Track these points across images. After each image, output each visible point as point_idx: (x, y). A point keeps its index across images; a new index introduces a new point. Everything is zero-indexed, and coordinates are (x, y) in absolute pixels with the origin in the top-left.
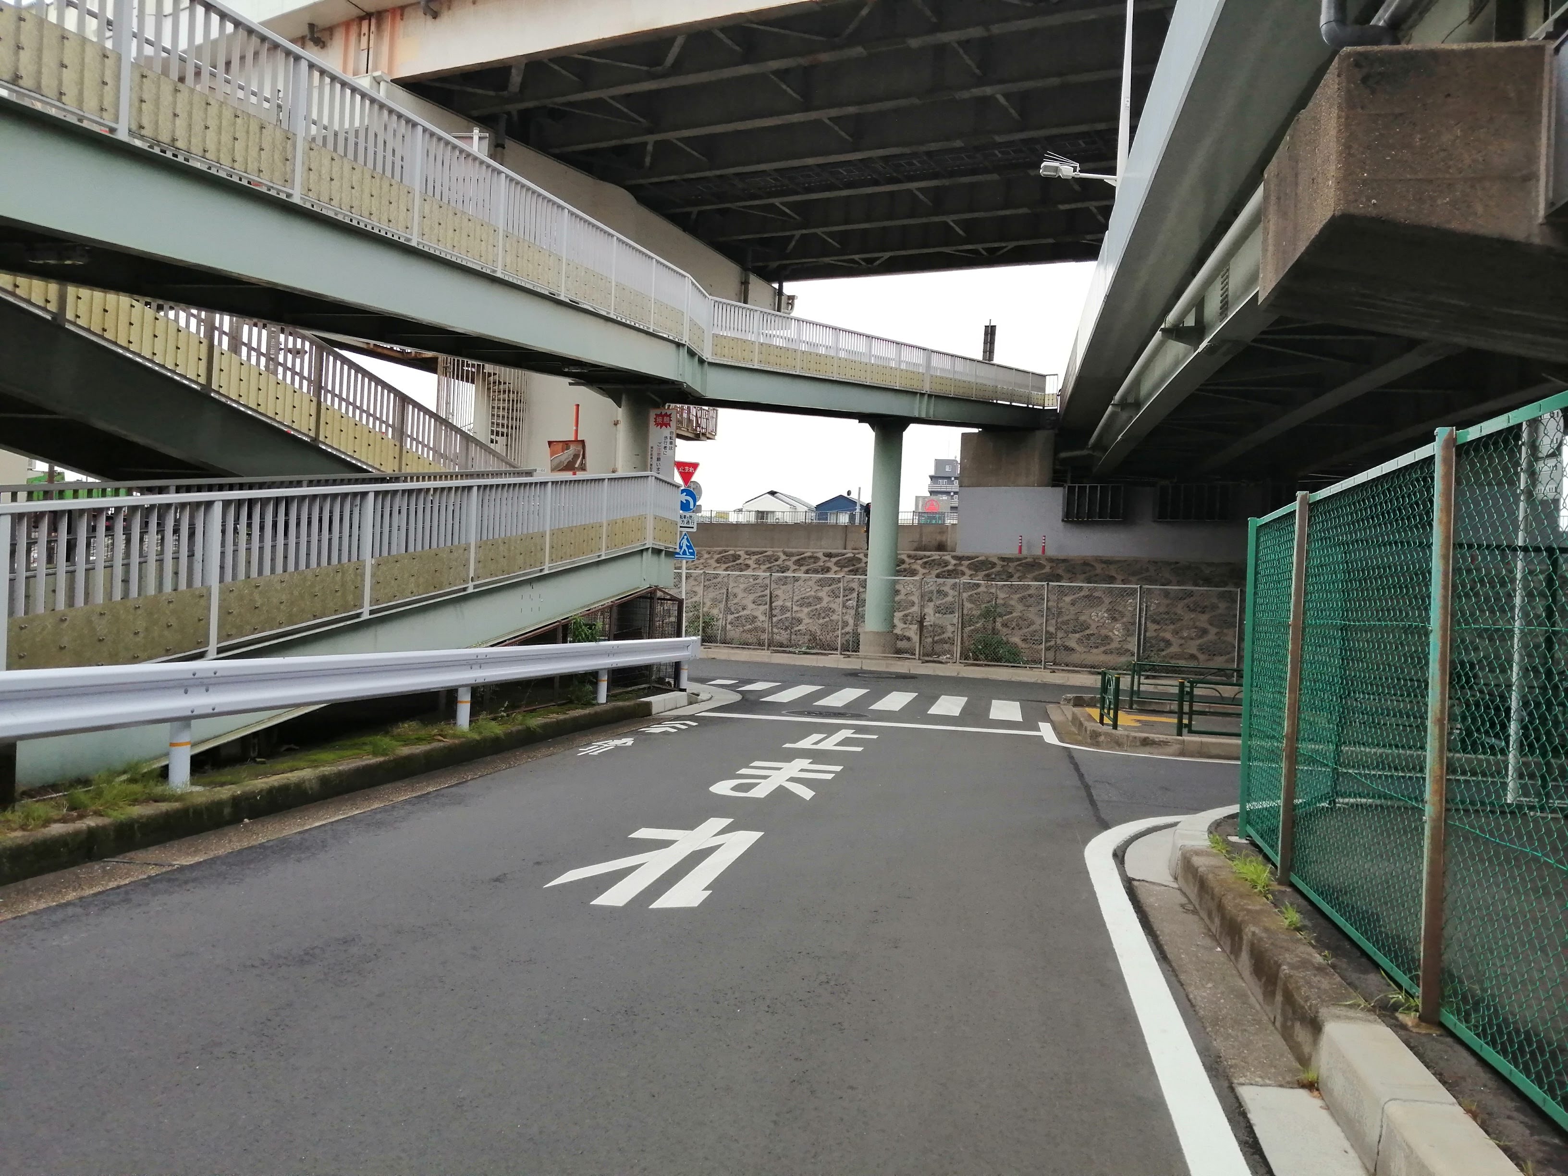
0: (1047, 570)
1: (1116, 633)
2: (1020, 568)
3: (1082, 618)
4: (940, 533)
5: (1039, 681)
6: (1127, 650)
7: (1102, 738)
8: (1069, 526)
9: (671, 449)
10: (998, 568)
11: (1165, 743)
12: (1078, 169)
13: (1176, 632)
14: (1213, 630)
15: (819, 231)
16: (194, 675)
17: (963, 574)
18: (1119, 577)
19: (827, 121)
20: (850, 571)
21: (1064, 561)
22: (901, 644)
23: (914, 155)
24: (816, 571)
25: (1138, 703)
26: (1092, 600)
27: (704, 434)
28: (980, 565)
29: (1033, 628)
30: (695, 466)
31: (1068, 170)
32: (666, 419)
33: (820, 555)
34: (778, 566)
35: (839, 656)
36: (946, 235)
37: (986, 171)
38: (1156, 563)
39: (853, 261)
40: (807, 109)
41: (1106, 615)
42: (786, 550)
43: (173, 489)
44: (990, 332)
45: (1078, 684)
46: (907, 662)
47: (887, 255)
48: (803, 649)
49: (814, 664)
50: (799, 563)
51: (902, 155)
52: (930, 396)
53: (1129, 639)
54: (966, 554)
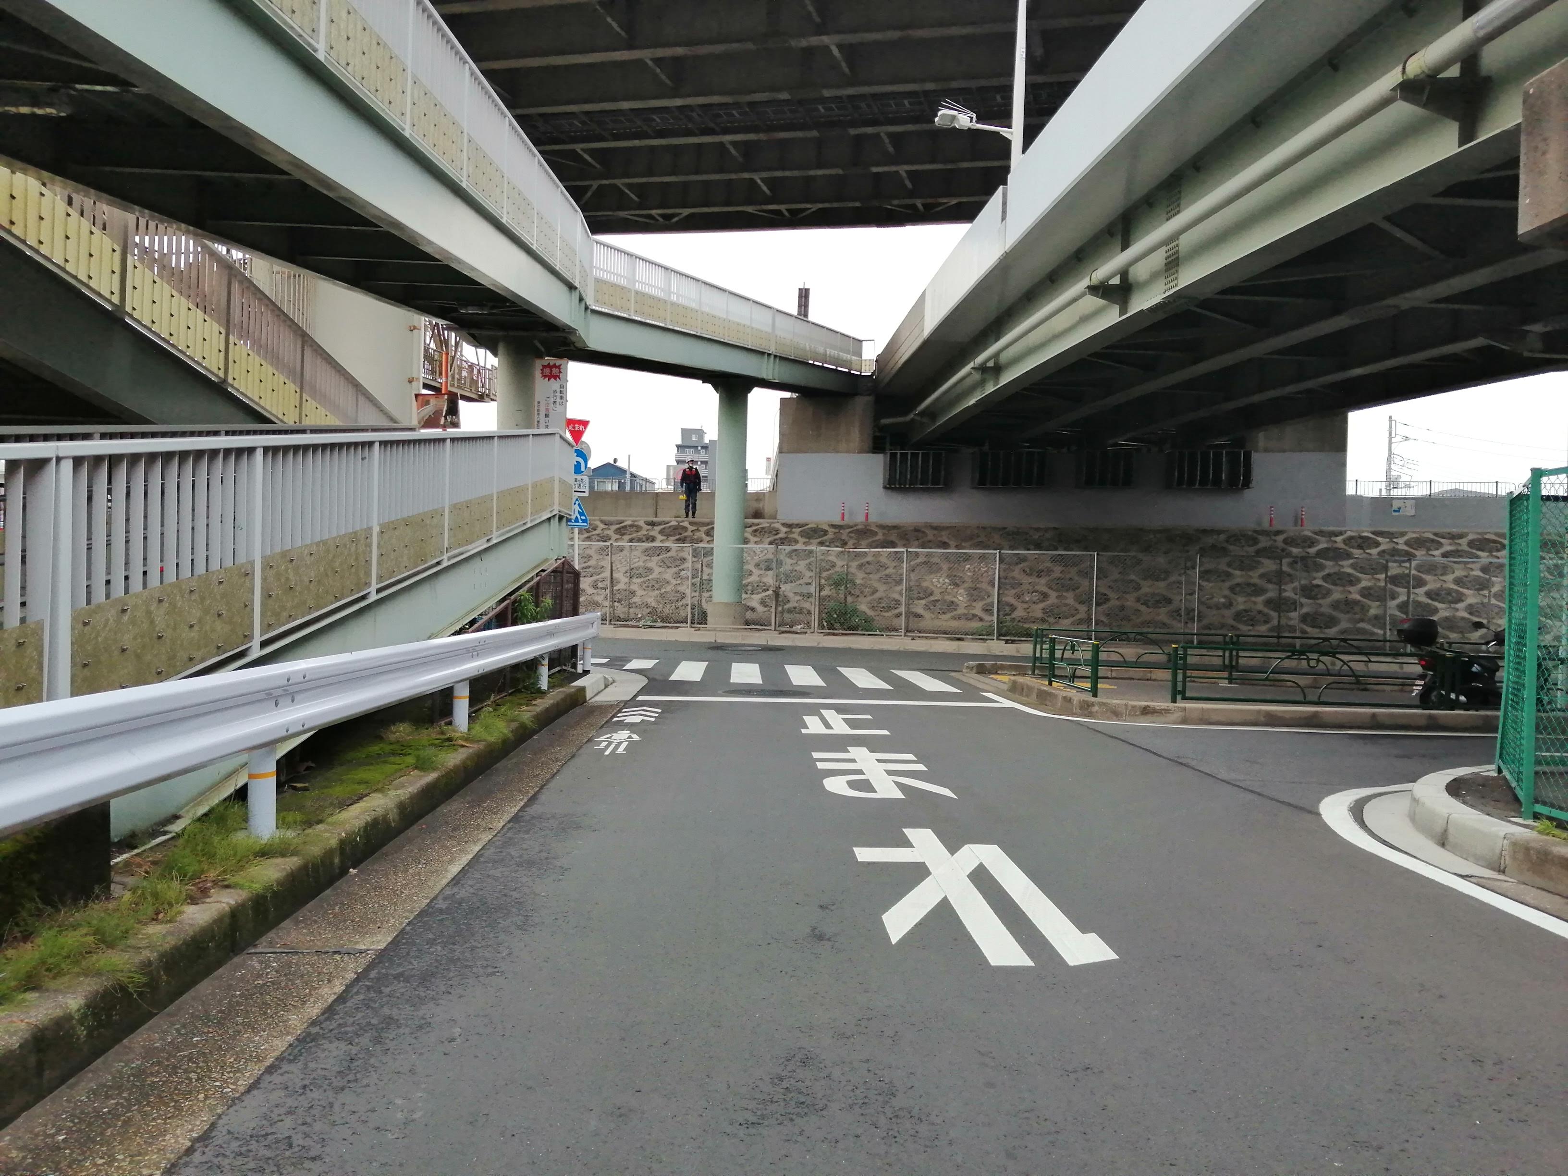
0: (880, 537)
1: (961, 598)
2: (852, 535)
3: (924, 584)
4: (756, 500)
5: (902, 649)
6: (974, 616)
7: (1096, 708)
8: (889, 492)
9: (561, 404)
10: (830, 536)
11: (1167, 711)
12: (975, 119)
13: (1018, 597)
14: (1053, 595)
15: (618, 182)
16: (288, 680)
17: (796, 542)
18: (953, 543)
19: (650, 63)
20: (677, 540)
21: (895, 527)
22: (749, 615)
23: (737, 105)
24: (640, 540)
25: (1040, 668)
26: (930, 566)
27: (488, 396)
28: (814, 533)
29: (877, 595)
30: (585, 423)
31: (965, 120)
32: (555, 371)
33: (641, 523)
34: (598, 535)
35: (689, 629)
36: (751, 193)
37: (803, 127)
38: (984, 528)
39: (651, 217)
40: (631, 47)
41: (947, 581)
42: (602, 518)
43: (98, 436)
44: (804, 295)
45: (940, 650)
46: (763, 633)
47: (686, 212)
48: (649, 623)
49: (664, 638)
50: (621, 531)
51: (720, 105)
52: (775, 356)
53: (974, 604)
54: (796, 522)
